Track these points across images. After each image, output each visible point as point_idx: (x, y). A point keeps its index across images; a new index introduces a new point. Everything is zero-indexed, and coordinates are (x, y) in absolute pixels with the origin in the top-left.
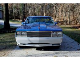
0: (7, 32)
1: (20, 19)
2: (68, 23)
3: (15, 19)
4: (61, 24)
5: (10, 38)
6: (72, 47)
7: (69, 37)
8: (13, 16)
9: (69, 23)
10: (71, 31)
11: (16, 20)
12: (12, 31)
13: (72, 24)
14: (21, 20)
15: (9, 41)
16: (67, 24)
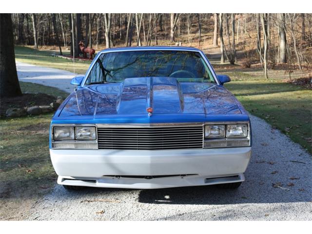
0: (9, 112)
1: (60, 44)
2: (280, 58)
3: (40, 43)
4: (248, 67)
5: (22, 141)
6: (292, 185)
7: (284, 132)
8: (28, 32)
9: (285, 60)
10: (292, 102)
11: (44, 48)
12: (29, 109)
13: (298, 64)
14: (66, 50)
15: (18, 157)
16: (273, 67)
